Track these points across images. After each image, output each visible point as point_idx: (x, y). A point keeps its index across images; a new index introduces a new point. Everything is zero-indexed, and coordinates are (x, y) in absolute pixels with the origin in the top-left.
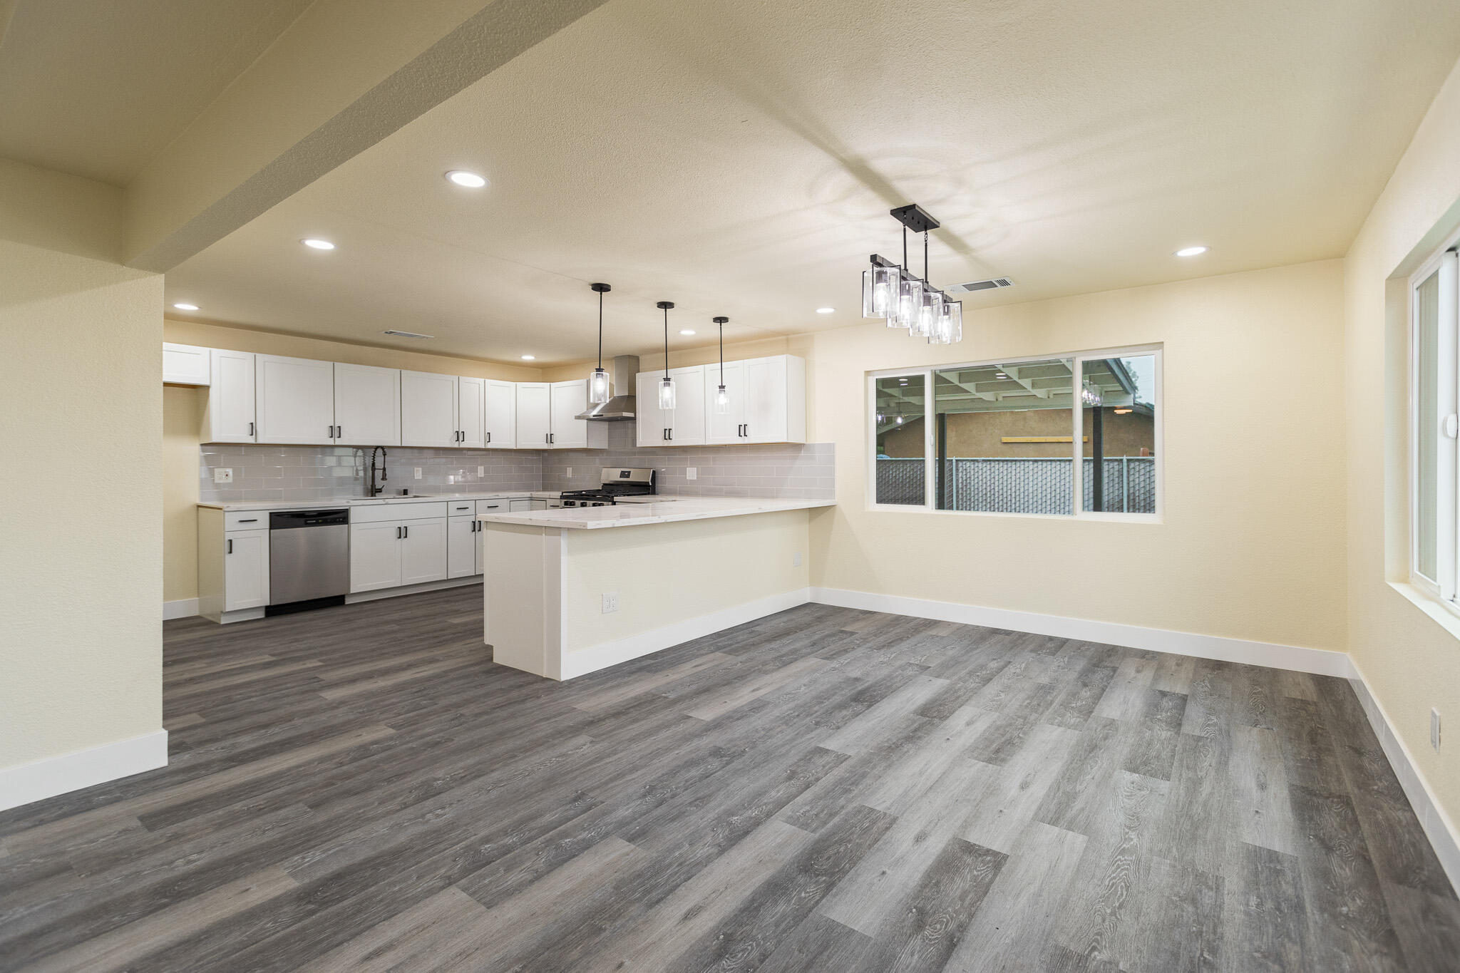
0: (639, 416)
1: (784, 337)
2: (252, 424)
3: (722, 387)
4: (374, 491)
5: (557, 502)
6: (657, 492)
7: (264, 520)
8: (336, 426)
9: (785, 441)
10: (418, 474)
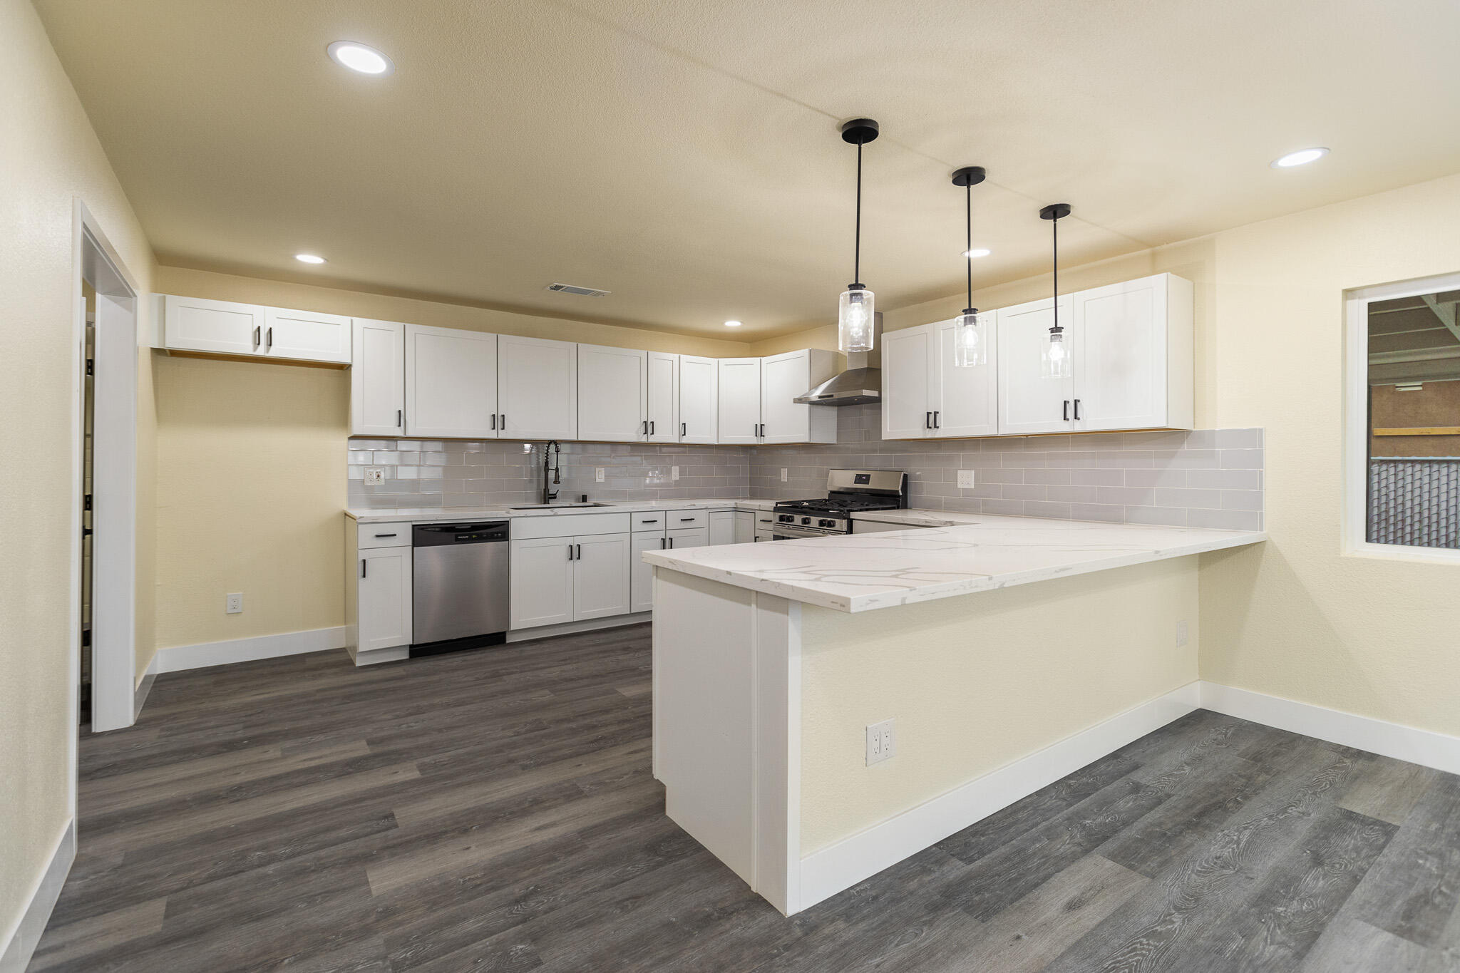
0: (886, 395)
1: (1148, 251)
2: (400, 411)
3: (1056, 330)
4: (547, 497)
5: (770, 516)
6: (909, 506)
7: (405, 535)
8: (500, 414)
9: (1163, 424)
10: (600, 476)
